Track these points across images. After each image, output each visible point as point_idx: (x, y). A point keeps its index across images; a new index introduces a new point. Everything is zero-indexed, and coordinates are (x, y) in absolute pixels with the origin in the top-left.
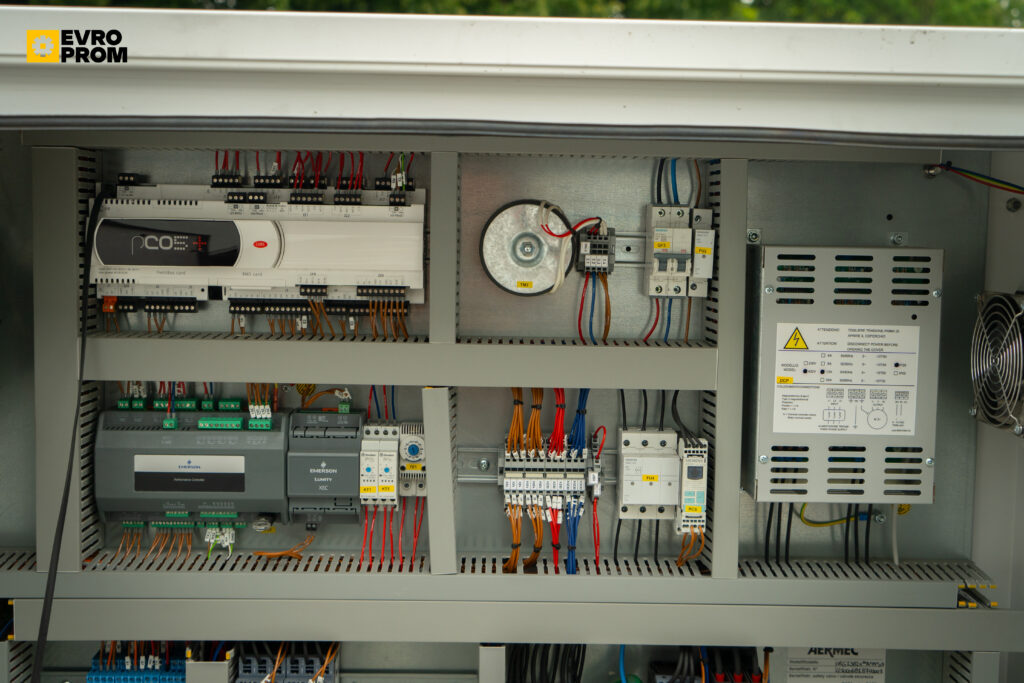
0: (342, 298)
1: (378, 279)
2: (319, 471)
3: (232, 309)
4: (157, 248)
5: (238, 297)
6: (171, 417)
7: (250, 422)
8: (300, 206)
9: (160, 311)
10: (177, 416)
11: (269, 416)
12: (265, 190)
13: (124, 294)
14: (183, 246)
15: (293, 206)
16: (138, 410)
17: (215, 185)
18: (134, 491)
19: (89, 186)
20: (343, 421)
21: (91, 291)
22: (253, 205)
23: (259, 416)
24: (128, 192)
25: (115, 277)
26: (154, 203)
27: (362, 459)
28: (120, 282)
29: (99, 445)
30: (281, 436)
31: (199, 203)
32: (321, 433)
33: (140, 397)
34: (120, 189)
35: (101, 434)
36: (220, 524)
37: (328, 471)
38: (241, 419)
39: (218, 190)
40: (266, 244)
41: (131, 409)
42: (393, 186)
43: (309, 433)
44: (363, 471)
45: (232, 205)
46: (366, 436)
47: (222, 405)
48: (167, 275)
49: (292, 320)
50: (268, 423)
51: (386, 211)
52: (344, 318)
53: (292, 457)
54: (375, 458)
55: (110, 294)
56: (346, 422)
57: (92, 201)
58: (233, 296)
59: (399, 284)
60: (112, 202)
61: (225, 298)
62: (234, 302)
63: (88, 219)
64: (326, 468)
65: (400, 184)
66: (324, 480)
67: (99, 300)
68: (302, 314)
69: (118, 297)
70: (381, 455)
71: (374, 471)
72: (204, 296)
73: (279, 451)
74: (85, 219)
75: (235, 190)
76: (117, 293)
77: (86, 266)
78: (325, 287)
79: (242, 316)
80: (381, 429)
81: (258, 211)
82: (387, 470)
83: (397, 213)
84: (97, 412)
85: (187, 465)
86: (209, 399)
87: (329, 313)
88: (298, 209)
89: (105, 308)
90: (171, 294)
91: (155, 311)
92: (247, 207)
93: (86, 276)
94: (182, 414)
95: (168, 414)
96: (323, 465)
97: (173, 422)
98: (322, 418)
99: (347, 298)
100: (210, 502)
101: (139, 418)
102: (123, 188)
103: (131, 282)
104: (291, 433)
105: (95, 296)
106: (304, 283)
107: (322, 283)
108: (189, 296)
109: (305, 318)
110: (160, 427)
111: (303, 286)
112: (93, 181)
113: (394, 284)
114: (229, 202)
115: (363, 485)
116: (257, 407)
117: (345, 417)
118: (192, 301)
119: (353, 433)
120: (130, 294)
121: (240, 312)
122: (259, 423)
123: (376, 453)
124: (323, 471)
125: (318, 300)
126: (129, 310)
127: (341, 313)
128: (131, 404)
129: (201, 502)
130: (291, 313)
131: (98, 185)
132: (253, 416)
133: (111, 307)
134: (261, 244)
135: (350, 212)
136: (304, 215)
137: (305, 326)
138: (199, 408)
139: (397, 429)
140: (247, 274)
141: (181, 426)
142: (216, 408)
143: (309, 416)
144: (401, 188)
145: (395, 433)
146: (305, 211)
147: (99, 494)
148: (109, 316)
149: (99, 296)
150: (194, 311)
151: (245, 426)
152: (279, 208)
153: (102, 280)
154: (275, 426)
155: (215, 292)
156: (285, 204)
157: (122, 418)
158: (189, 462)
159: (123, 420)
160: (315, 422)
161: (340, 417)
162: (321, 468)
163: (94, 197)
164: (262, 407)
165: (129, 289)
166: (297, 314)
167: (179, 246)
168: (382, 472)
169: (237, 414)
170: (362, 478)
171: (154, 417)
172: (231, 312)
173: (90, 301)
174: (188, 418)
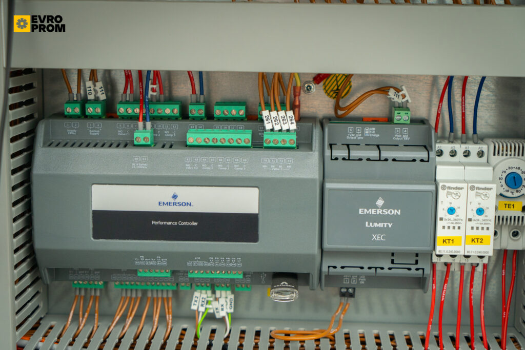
2: (372, 211)
6: (145, 127)
7: (266, 136)
10: (153, 127)
11: (293, 127)
16: (92, 117)
18: (92, 238)
20: (402, 135)
23: (277, 128)
27: (441, 194)
29: (38, 169)
30: (314, 157)
32: (374, 154)
33: (97, 100)
35: (41, 153)
36: (213, 286)
37: (387, 212)
38: (250, 131)
41: (84, 115)
43: (355, 154)
44: (442, 212)
46: (438, 159)
47: (218, 111)
50: (294, 137)
53: (331, 190)
54: (463, 193)
56: (406, 138)
64: (383, 208)
66: (380, 225)
70: (472, 188)
71: (460, 213)
73: (313, 180)
80: (460, 148)
82: (480, 211)
84: (34, 120)
85: (172, 200)
86: (198, 102)
94: (161, 125)
95: (141, 124)
96: (380, 202)
97: (148, 135)
98: (370, 131)
100: (205, 256)
101: (95, 130)
104: (327, 153)
110: (128, 143)
115: (441, 233)
116: (274, 114)
117: (406, 130)
119: (423, 155)
122: (280, 137)
123: (464, 185)
124: (379, 212)
128: (83, 109)
129: (191, 256)
132: (268, 126)
138: (184, 115)
139: (484, 148)
141: (159, 143)
142: (210, 116)
143: (351, 128)
145: (481, 154)
147: (39, 243)
151: (257, 143)
154: (303, 143)
157: (71, 129)
158: (175, 197)
159: (72, 132)
160: (359, 137)
161: (397, 130)
162: (376, 207)
164: (282, 113)
168: (472, 214)
169: (241, 124)
170: (440, 224)
171: (119, 129)
174: (170, 130)
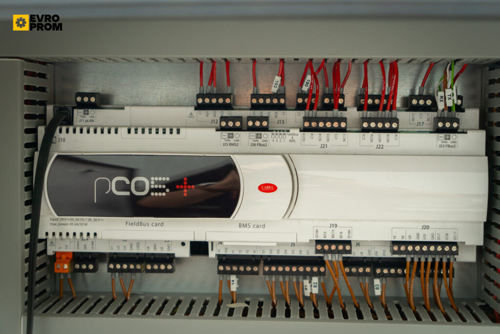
0: (366, 255)
1: (422, 232)
3: (221, 268)
4: (128, 193)
5: (229, 252)
8: (316, 134)
9: (129, 270)
12: (265, 113)
13: (81, 249)
14: (162, 190)
15: (308, 134)
17: (199, 107)
19: (37, 110)
21: (40, 247)
22: (254, 134)
24: (88, 117)
25: (71, 229)
26: (123, 131)
28: (78, 236)
31: (182, 130)
34: (78, 114)
39: (204, 112)
40: (275, 188)
42: (441, 106)
45: (226, 133)
48: (139, 228)
49: (298, 282)
51: (434, 141)
52: (367, 280)
55: (63, 250)
57: (41, 130)
58: (222, 252)
59: (451, 239)
60: (67, 131)
61: (212, 254)
62: (224, 260)
63: (37, 154)
65: (450, 103)
67: (50, 256)
68: (312, 274)
69: (74, 253)
72: (184, 252)
74: (33, 154)
75: (226, 113)
76: (72, 248)
77: (34, 217)
78: (349, 242)
79: (233, 278)
81: (260, 141)
83: (449, 142)
87: (350, 274)
88: (315, 139)
89: (58, 266)
90: (143, 250)
91: (121, 271)
92: (245, 137)
93: (33, 231)
99: (373, 255)
102: (82, 111)
103: (92, 236)
105: (45, 251)
106: (321, 238)
107: (345, 238)
108: (165, 251)
109: (315, 280)
111: (318, 242)
112: (43, 103)
113: (443, 239)
114: (222, 129)
118: (169, 259)
120: (89, 249)
121: (232, 273)
125: (338, 258)
126: (87, 270)
127: (365, 274)
130: (298, 273)
131: (50, 109)
133: (66, 266)
134: (268, 188)
135: (384, 142)
136: (323, 146)
137: (316, 291)
140: (245, 226)
144: (450, 109)
146: (324, 141)
148: (62, 277)
149: (50, 252)
150: (171, 271)
152: (288, 137)
153: (54, 234)
155: (199, 248)
156: (297, 131)
163: (45, 124)
165: (89, 244)
166: (305, 275)
167: (158, 190)
172: (220, 272)
173: (39, 260)
